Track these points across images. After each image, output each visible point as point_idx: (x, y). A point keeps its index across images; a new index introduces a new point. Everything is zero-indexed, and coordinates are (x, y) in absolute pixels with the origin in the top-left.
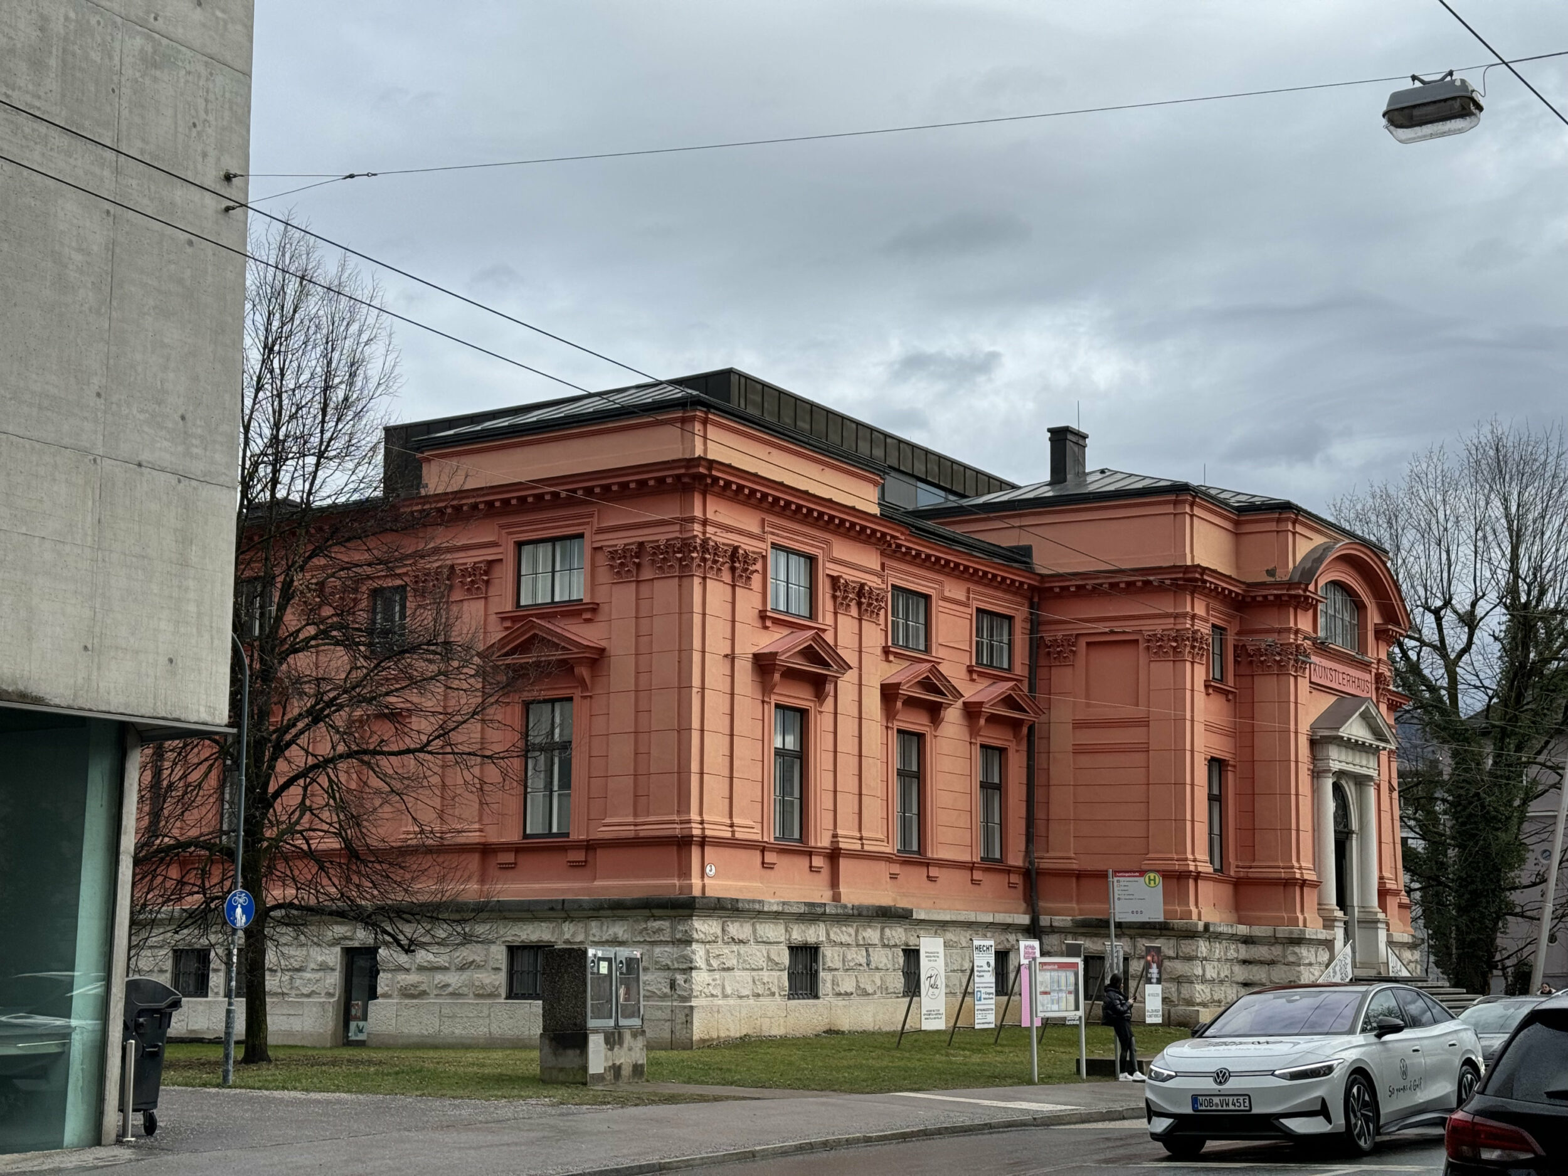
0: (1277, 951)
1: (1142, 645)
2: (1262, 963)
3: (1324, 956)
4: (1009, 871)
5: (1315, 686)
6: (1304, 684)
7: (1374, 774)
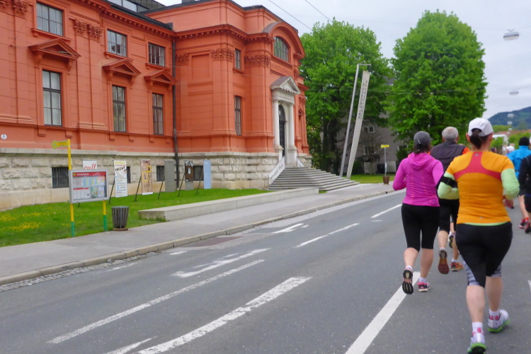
0: (259, 160)
1: (210, 55)
2: (254, 165)
3: (275, 161)
4: (165, 138)
5: (272, 71)
6: (268, 70)
7: (293, 102)
